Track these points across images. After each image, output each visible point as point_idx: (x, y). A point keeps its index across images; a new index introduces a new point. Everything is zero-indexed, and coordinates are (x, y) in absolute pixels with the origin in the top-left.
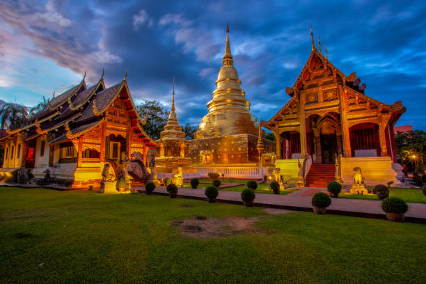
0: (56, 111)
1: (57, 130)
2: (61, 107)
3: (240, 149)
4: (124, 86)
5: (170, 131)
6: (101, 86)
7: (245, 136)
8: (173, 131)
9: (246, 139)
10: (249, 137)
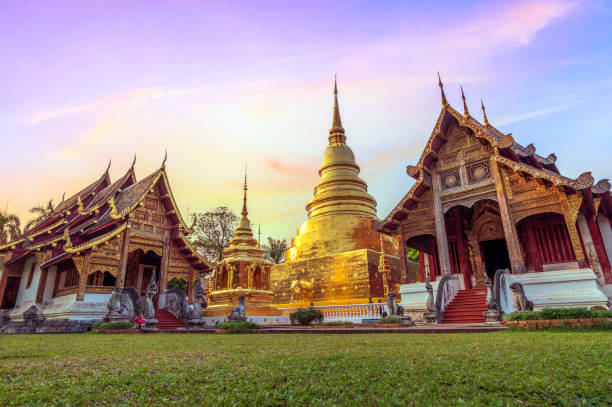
0: (59, 218)
1: (55, 245)
2: (69, 213)
3: (355, 275)
4: (162, 176)
5: (238, 247)
6: (130, 177)
7: (363, 253)
8: (243, 246)
9: (365, 258)
10: (369, 255)
